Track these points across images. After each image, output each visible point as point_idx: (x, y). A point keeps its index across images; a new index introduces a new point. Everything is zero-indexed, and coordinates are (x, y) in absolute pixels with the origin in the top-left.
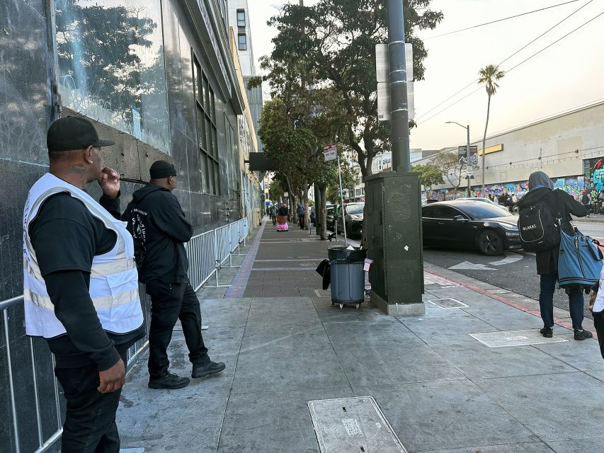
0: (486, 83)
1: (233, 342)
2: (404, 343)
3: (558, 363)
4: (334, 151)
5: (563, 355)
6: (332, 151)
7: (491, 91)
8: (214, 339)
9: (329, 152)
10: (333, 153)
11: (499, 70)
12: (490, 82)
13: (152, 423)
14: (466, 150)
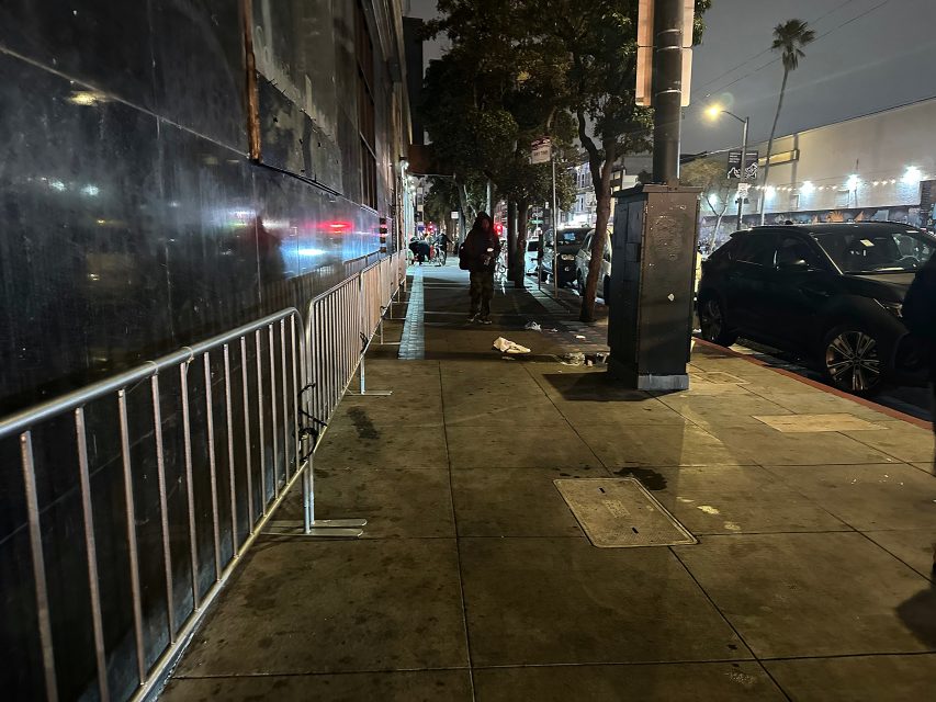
0: (783, 50)
1: (431, 412)
2: (665, 422)
3: (874, 453)
4: (548, 149)
5: (881, 444)
6: (544, 149)
7: (790, 62)
8: (405, 407)
9: (540, 150)
10: (545, 153)
11: (807, 29)
12: (790, 49)
13: (361, 494)
14: (740, 157)
